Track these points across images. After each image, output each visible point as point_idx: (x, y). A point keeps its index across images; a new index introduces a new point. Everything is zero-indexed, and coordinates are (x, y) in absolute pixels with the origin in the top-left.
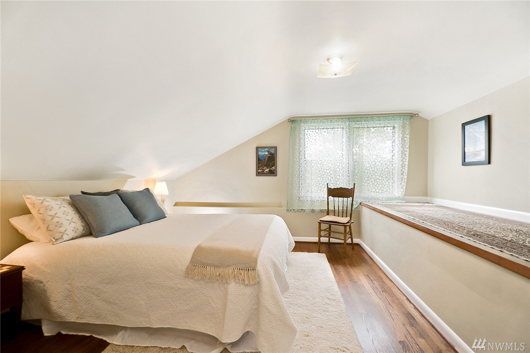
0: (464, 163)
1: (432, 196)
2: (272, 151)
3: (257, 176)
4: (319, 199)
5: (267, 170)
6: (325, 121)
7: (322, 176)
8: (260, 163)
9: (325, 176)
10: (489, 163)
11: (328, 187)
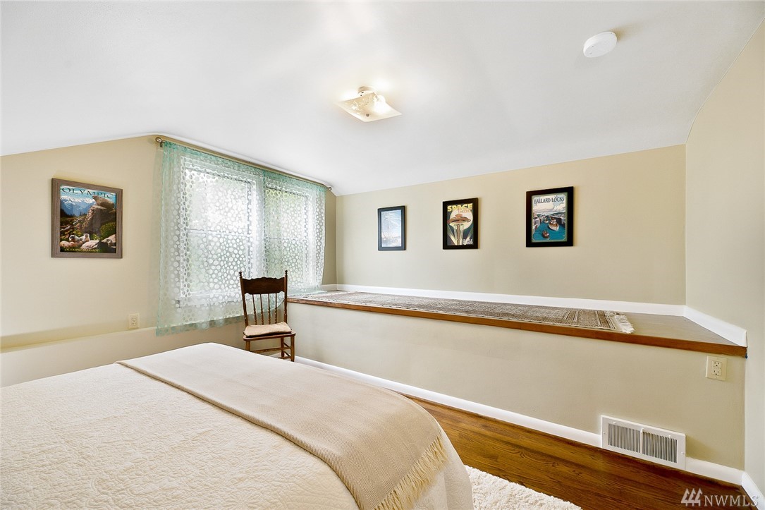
0: (381, 248)
1: (342, 282)
2: (110, 198)
3: (53, 256)
4: (224, 300)
5: (93, 243)
6: (229, 163)
7: (227, 259)
8: (67, 223)
9: (231, 259)
10: (405, 249)
11: (241, 277)
